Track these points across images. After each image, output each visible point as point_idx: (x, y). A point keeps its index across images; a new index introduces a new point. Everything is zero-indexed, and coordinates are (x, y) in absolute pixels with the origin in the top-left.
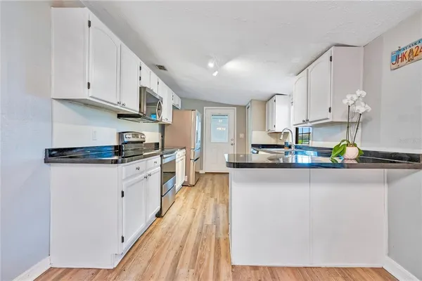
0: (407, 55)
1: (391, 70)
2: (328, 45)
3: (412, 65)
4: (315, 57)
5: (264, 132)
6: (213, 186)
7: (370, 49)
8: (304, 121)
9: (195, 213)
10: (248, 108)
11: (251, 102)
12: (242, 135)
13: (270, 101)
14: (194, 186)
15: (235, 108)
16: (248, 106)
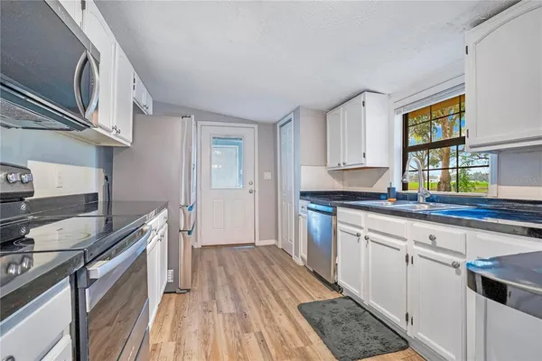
5: (323, 168)
10: (281, 126)
11: (296, 111)
12: (268, 176)
13: (341, 108)
14: (189, 290)
15: (256, 126)
16: (282, 123)
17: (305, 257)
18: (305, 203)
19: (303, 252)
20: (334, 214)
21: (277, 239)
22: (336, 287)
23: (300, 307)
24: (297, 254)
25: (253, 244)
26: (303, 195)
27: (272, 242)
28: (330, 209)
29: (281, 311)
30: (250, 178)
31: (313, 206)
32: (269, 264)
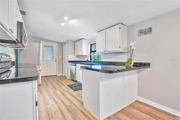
0: (144, 32)
1: (139, 36)
2: (119, 22)
3: (146, 36)
4: (111, 26)
5: (74, 55)
6: (51, 83)
7: (130, 28)
8: (104, 51)
9: (55, 100)
10: (64, 44)
11: (68, 41)
12: (60, 57)
13: (78, 41)
14: (40, 85)
15: (57, 43)
16: (64, 43)
17: (70, 76)
18: (70, 64)
19: (69, 76)
20: (75, 65)
21: (63, 74)
22: (76, 81)
23: (68, 85)
24: (68, 76)
25: (56, 75)
26: (69, 62)
27: (62, 75)
28: (75, 64)
29: (63, 86)
30: (55, 57)
31: (71, 64)
32: (61, 79)
